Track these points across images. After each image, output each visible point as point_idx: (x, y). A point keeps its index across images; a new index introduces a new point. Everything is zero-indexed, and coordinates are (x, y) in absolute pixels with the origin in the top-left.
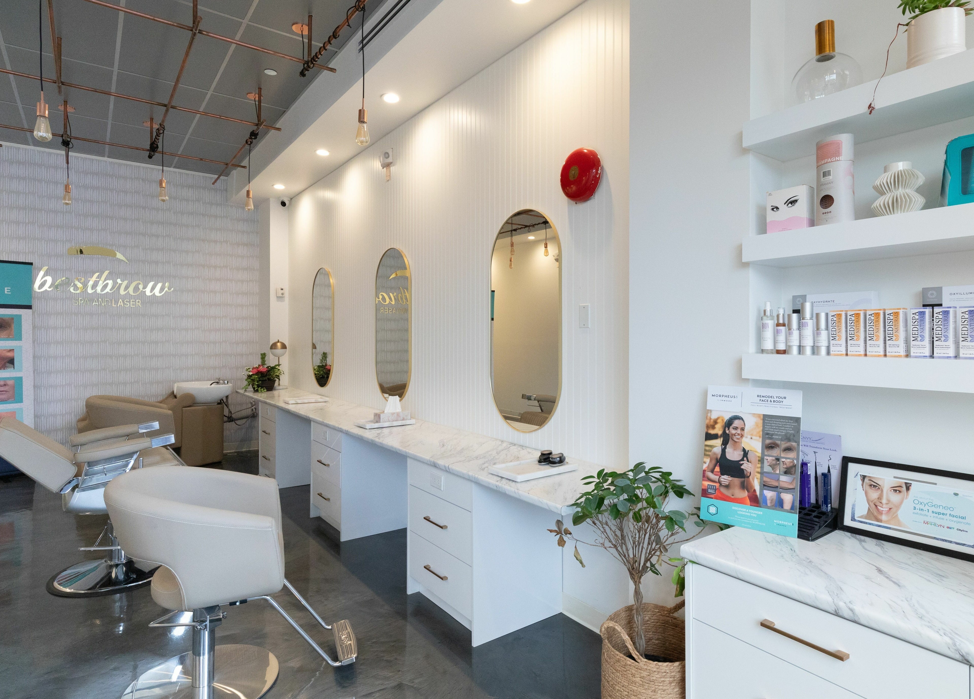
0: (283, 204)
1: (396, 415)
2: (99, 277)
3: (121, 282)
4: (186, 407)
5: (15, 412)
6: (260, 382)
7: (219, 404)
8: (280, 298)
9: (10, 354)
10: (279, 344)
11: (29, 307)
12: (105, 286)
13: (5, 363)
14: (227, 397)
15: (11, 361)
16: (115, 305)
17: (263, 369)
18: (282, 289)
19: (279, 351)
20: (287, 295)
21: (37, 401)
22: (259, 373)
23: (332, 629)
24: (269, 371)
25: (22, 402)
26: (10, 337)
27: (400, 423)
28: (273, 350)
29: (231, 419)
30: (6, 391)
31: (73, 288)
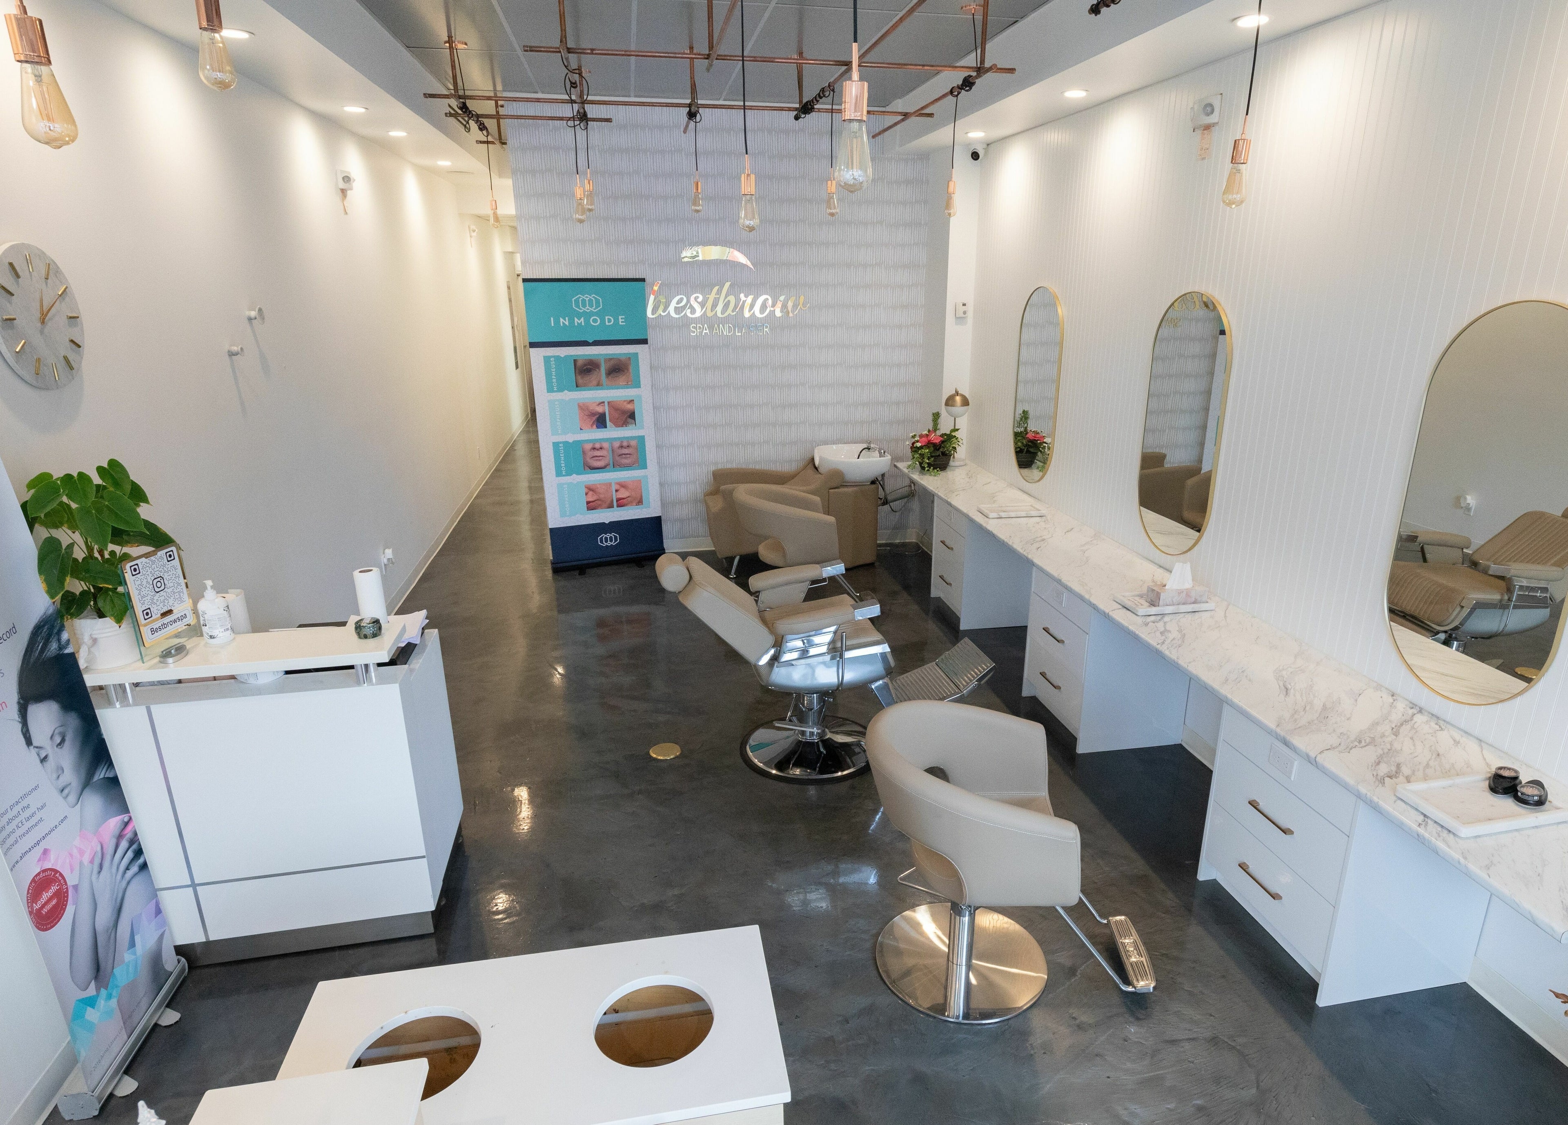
0: (975, 156)
1: (1184, 594)
2: (719, 292)
3: (745, 299)
4: (835, 488)
5: (640, 481)
6: (932, 459)
7: (873, 482)
8: (960, 319)
9: (630, 407)
10: (958, 398)
11: (644, 341)
12: (726, 306)
13: (626, 419)
14: (883, 475)
15: (632, 416)
16: (738, 332)
17: (935, 438)
18: (964, 305)
19: (958, 409)
20: (970, 314)
21: (661, 466)
22: (929, 444)
23: (1108, 924)
24: (943, 442)
25: (646, 468)
26: (628, 385)
27: (1190, 608)
28: (950, 408)
29: (886, 502)
30: (630, 454)
31: (689, 310)
